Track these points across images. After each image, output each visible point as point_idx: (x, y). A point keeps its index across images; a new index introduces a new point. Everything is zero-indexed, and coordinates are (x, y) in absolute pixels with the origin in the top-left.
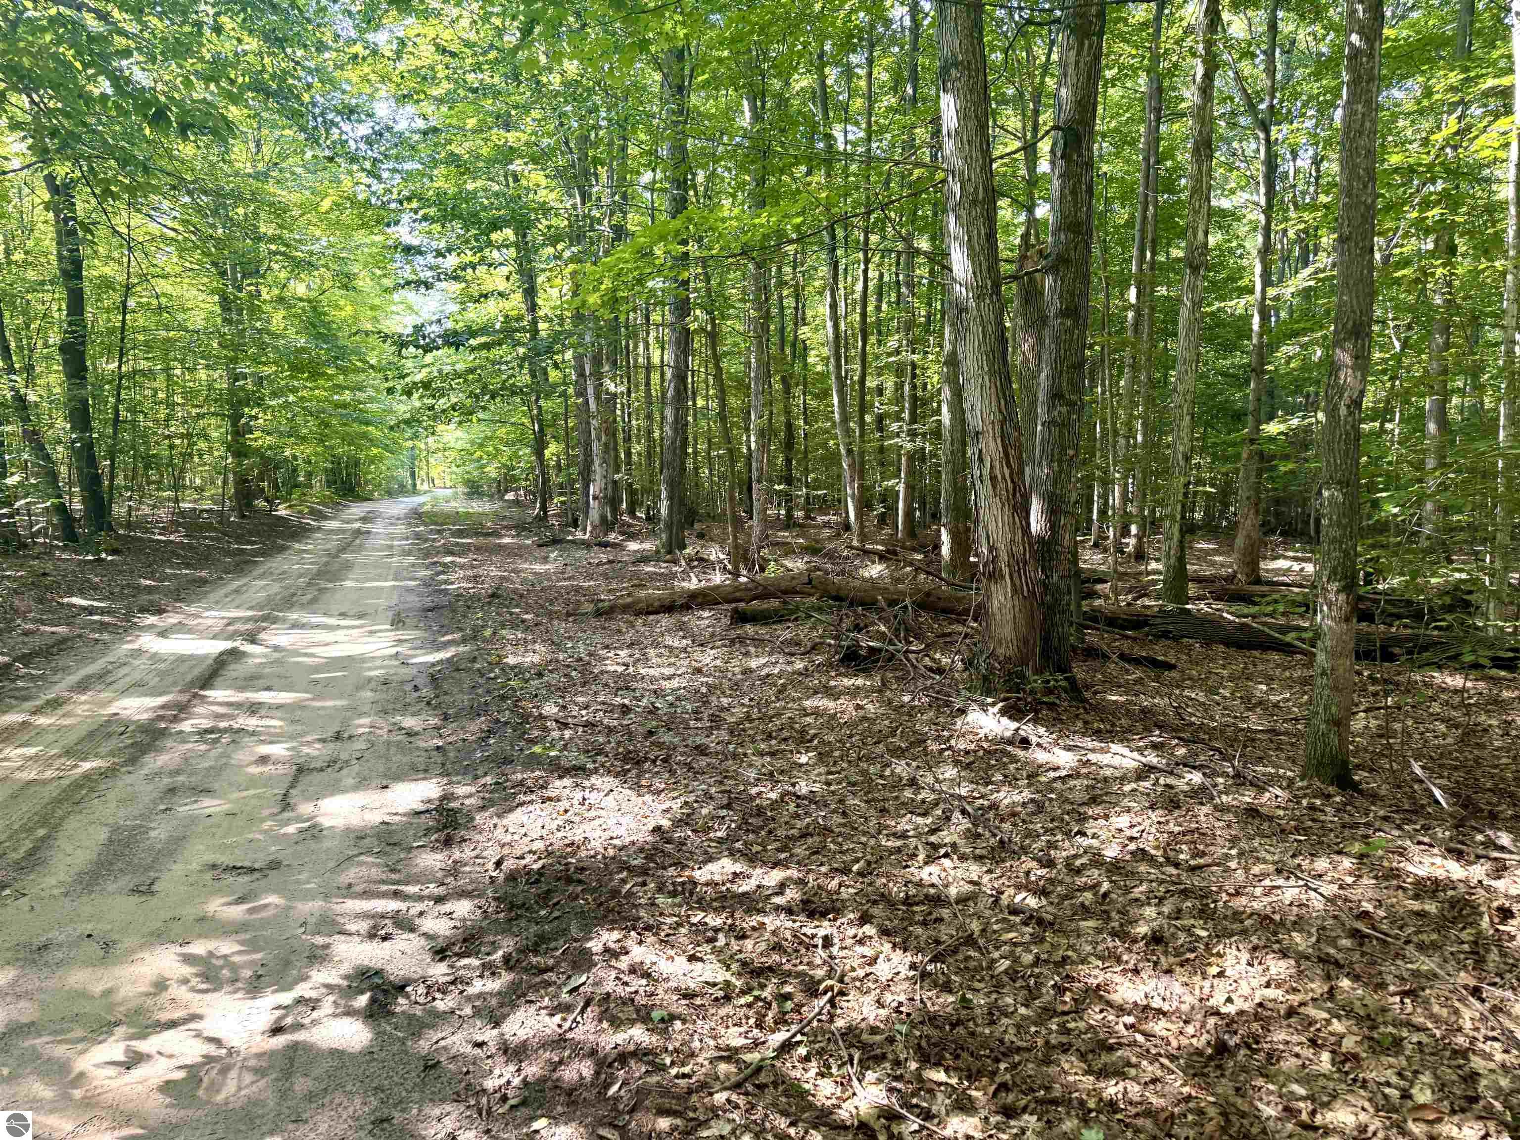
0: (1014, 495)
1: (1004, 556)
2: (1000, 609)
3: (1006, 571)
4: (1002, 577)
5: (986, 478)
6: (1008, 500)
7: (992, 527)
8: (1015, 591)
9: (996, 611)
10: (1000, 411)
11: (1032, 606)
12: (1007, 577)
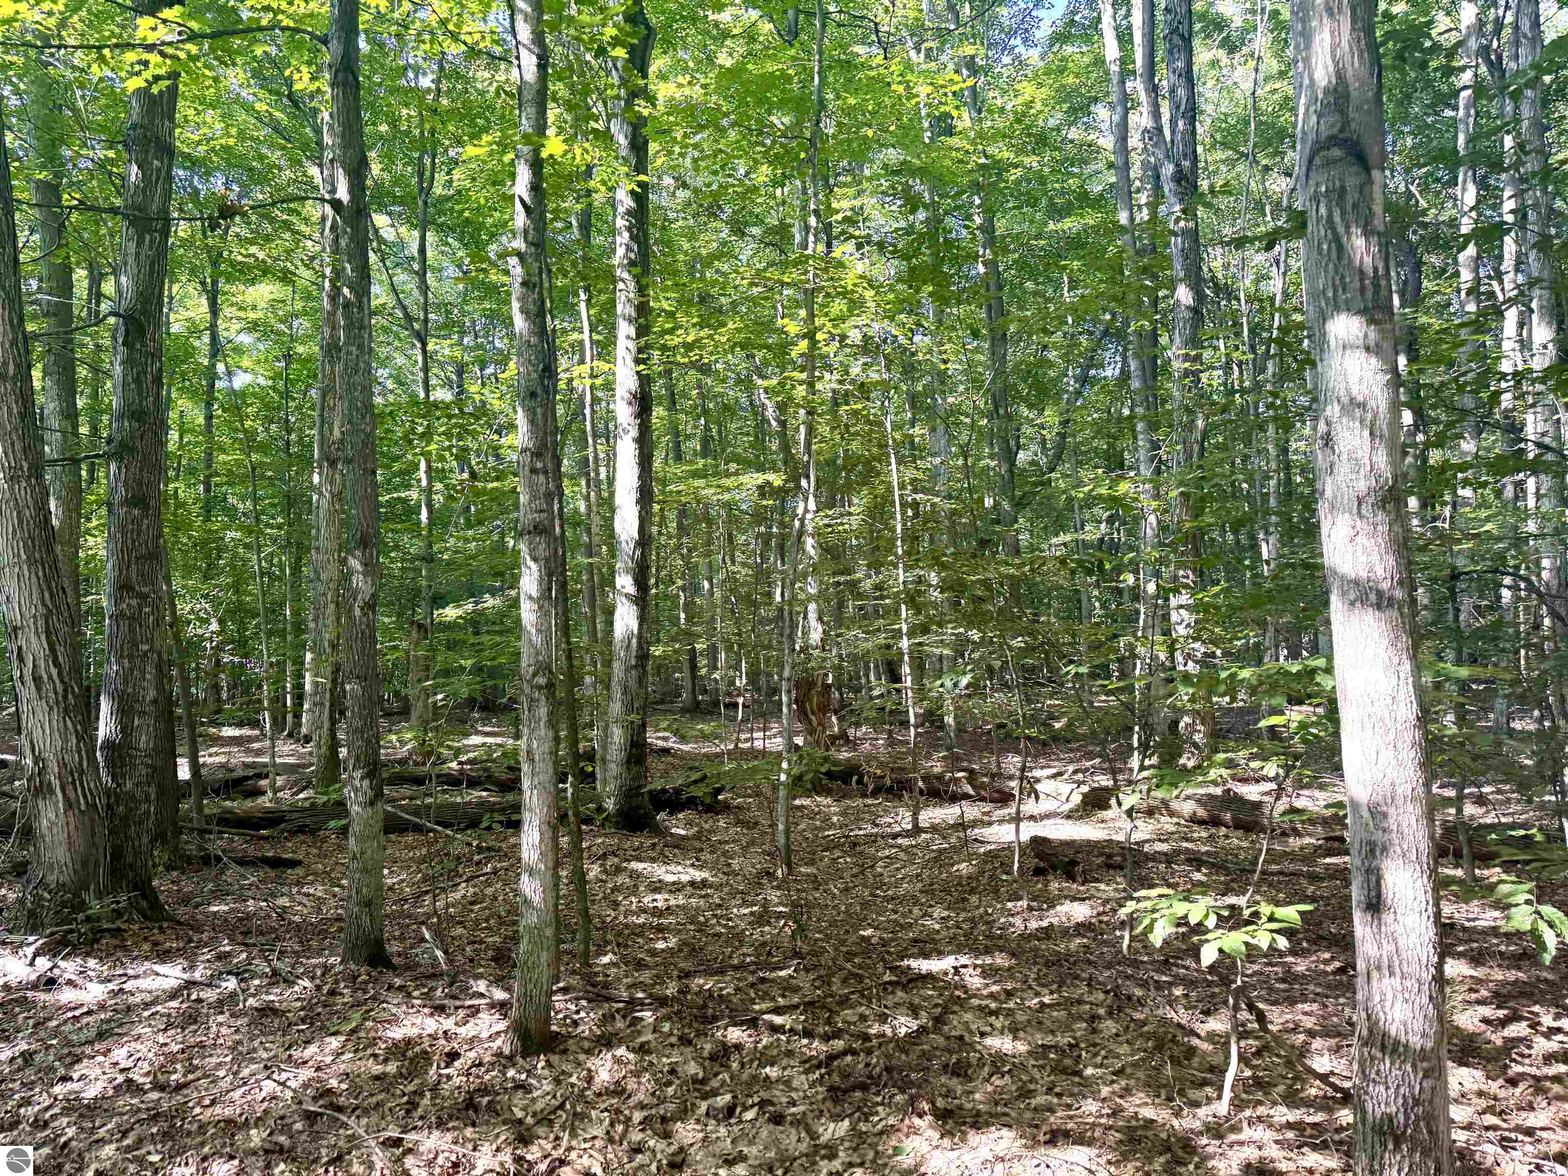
0: (65, 697)
1: (53, 767)
2: (50, 829)
3: (56, 783)
4: (52, 792)
5: (28, 678)
6: (57, 703)
7: (37, 734)
8: (69, 805)
9: (45, 831)
10: (44, 604)
11: (92, 820)
12: (58, 791)
